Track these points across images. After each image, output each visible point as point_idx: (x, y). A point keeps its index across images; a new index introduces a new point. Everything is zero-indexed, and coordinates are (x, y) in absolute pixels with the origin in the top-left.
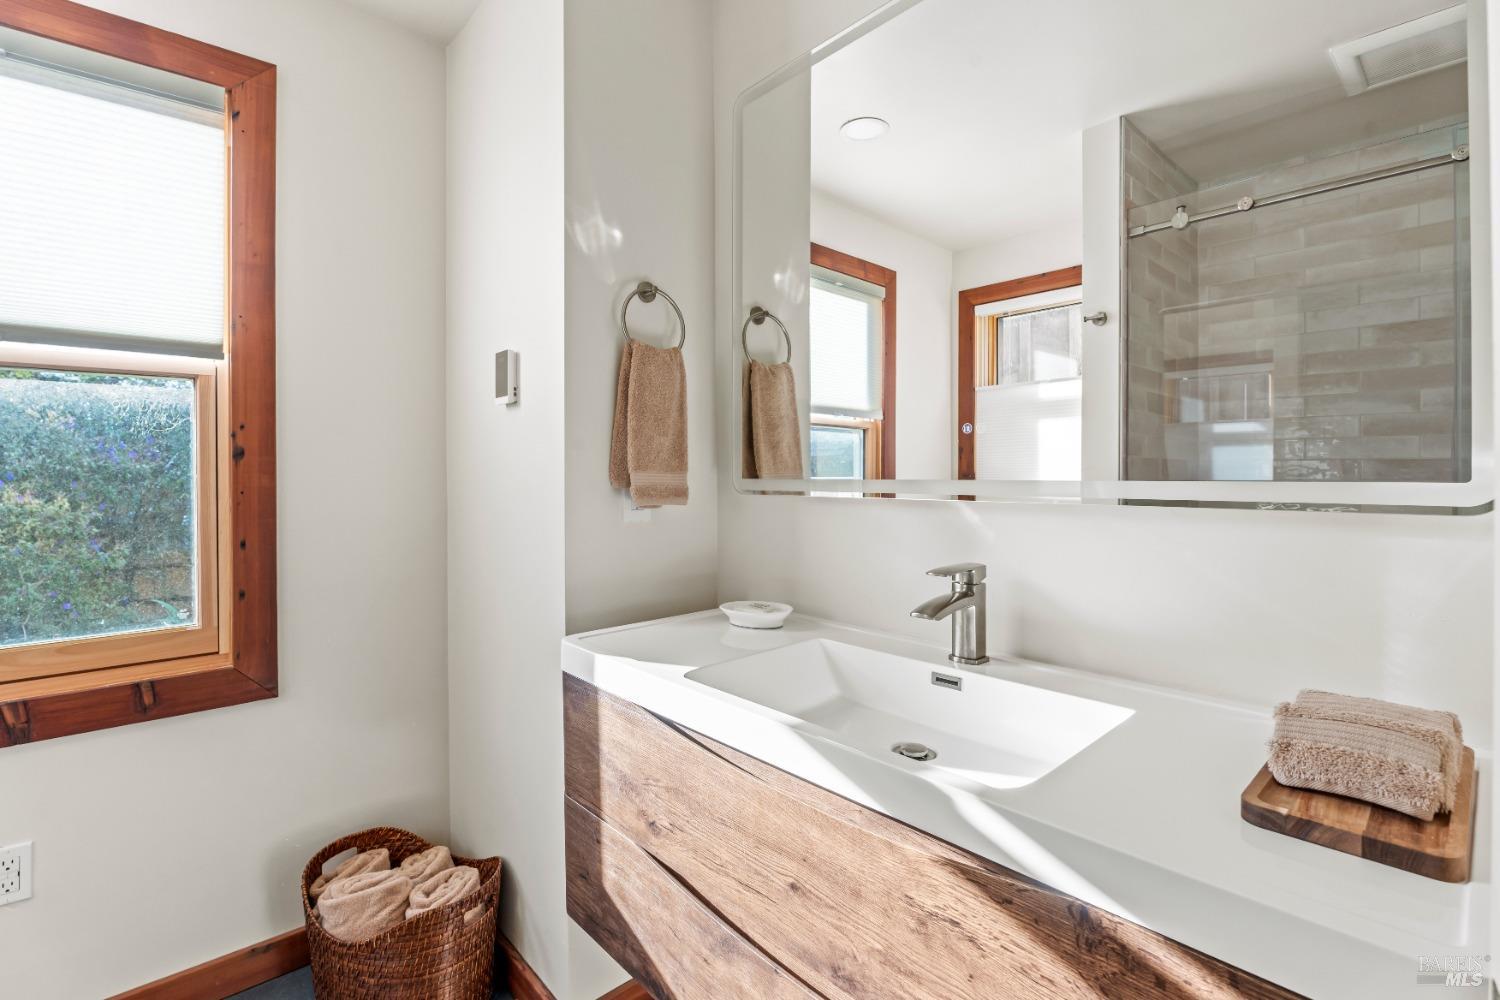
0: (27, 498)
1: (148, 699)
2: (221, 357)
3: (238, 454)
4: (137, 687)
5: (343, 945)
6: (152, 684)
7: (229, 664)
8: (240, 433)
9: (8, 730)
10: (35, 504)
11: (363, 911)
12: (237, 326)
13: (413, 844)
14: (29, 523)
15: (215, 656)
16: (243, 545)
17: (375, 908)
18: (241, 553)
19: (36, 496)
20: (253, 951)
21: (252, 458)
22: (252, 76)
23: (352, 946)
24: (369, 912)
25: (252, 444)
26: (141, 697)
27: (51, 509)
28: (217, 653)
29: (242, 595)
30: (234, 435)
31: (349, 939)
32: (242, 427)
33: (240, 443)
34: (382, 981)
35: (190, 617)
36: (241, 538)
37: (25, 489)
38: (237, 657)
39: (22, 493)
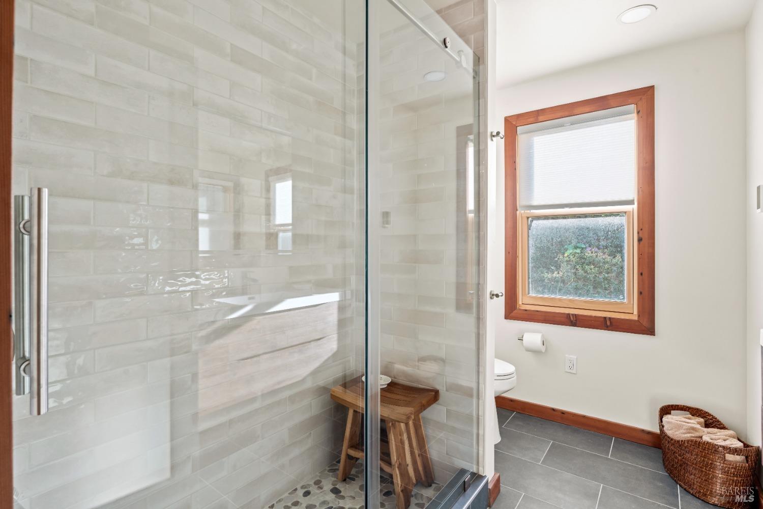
0: (607, 256)
1: (608, 323)
2: (634, 204)
3: (640, 240)
4: (605, 318)
5: (669, 437)
6: (610, 318)
7: (636, 318)
8: (641, 232)
9: (572, 322)
10: (609, 258)
11: (679, 430)
12: (640, 190)
13: (719, 425)
14: (606, 266)
15: (632, 314)
16: (642, 274)
17: (684, 431)
18: (641, 277)
19: (609, 255)
20: (643, 431)
21: (645, 241)
22: (644, 94)
23: (672, 439)
24: (682, 431)
25: (645, 236)
26: (606, 322)
27: (614, 261)
28: (633, 313)
29: (641, 293)
30: (638, 233)
31: (671, 436)
32: (641, 230)
33: (641, 235)
34: (684, 460)
35: (624, 298)
36: (641, 272)
37: (605, 252)
38: (639, 316)
39: (604, 253)
